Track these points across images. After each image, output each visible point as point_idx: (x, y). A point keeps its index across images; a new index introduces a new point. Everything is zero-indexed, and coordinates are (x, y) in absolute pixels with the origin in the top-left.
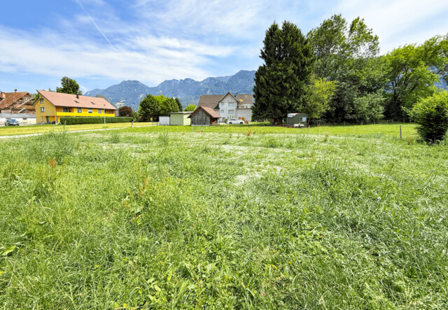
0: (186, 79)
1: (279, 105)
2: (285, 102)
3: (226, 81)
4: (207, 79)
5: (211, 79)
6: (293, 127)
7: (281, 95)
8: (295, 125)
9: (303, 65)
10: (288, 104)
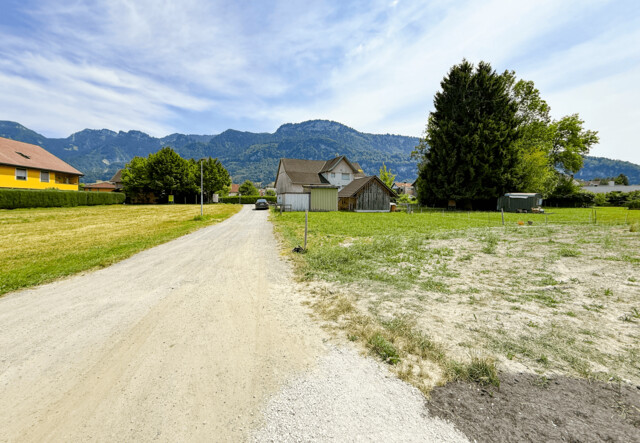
0: (132, 132)
3: (206, 143)
4: (172, 136)
5: (179, 136)
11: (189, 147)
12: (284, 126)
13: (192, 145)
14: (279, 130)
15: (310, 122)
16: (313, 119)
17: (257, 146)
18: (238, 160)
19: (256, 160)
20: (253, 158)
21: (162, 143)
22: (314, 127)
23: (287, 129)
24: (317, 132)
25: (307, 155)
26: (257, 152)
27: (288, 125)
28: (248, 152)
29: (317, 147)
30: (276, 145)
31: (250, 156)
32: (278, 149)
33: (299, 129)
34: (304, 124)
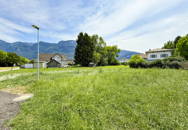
1: (87, 60)
2: (89, 59)
6: (93, 67)
7: (87, 57)
8: (94, 66)
9: (92, 48)
10: (89, 60)
11: (24, 47)
12: (61, 41)
13: (25, 46)
14: (59, 43)
15: (69, 41)
16: (71, 40)
17: (51, 47)
18: (44, 52)
19: (51, 52)
20: (50, 51)
21: (12, 45)
22: (71, 42)
23: (62, 42)
24: (72, 44)
25: (69, 51)
26: (51, 49)
27: (62, 41)
28: (48, 49)
29: (72, 48)
30: (58, 47)
31: (49, 50)
32: (59, 48)
33: (66, 43)
34: (68, 41)
